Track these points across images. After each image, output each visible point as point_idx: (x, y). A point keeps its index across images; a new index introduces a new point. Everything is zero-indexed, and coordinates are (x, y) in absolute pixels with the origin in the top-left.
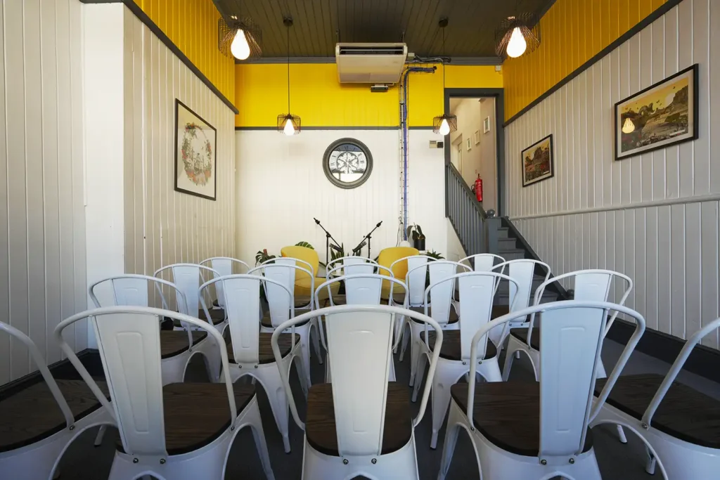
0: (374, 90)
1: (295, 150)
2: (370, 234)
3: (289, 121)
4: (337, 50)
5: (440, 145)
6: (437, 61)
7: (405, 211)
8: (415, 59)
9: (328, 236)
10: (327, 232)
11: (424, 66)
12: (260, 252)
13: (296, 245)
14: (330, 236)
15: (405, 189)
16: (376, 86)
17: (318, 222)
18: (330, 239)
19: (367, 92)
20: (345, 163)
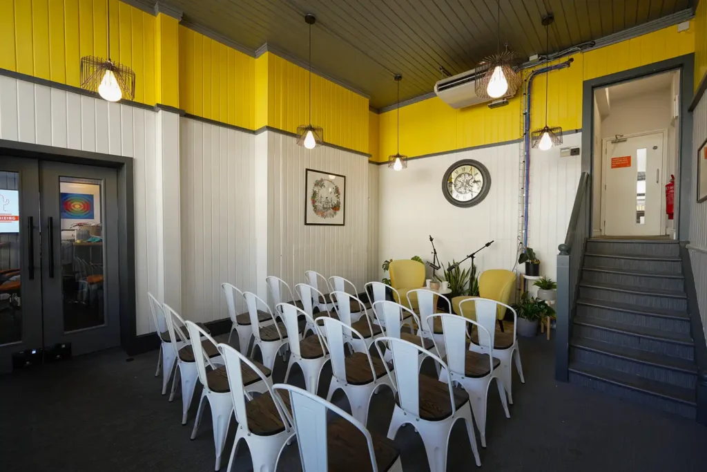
0: (492, 107)
1: (423, 176)
2: (474, 254)
3: (398, 159)
4: (436, 89)
5: (575, 152)
6: (572, 52)
7: (526, 230)
8: (540, 60)
11: (555, 63)
12: (386, 261)
13: (411, 259)
14: (436, 253)
15: (527, 206)
16: (493, 103)
17: (431, 239)
19: (487, 110)
20: (462, 184)
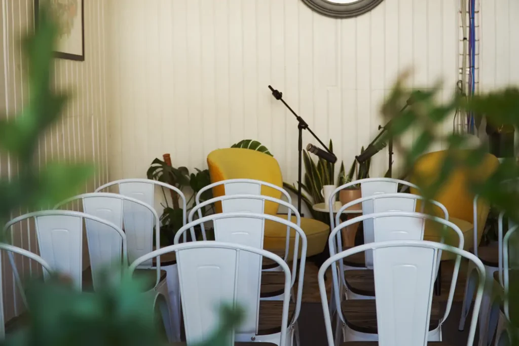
7: (472, 67)
9: (302, 125)
10: (299, 119)
12: (156, 161)
13: (235, 146)
14: (306, 126)
15: (472, 18)
17: (278, 95)
18: (304, 131)
